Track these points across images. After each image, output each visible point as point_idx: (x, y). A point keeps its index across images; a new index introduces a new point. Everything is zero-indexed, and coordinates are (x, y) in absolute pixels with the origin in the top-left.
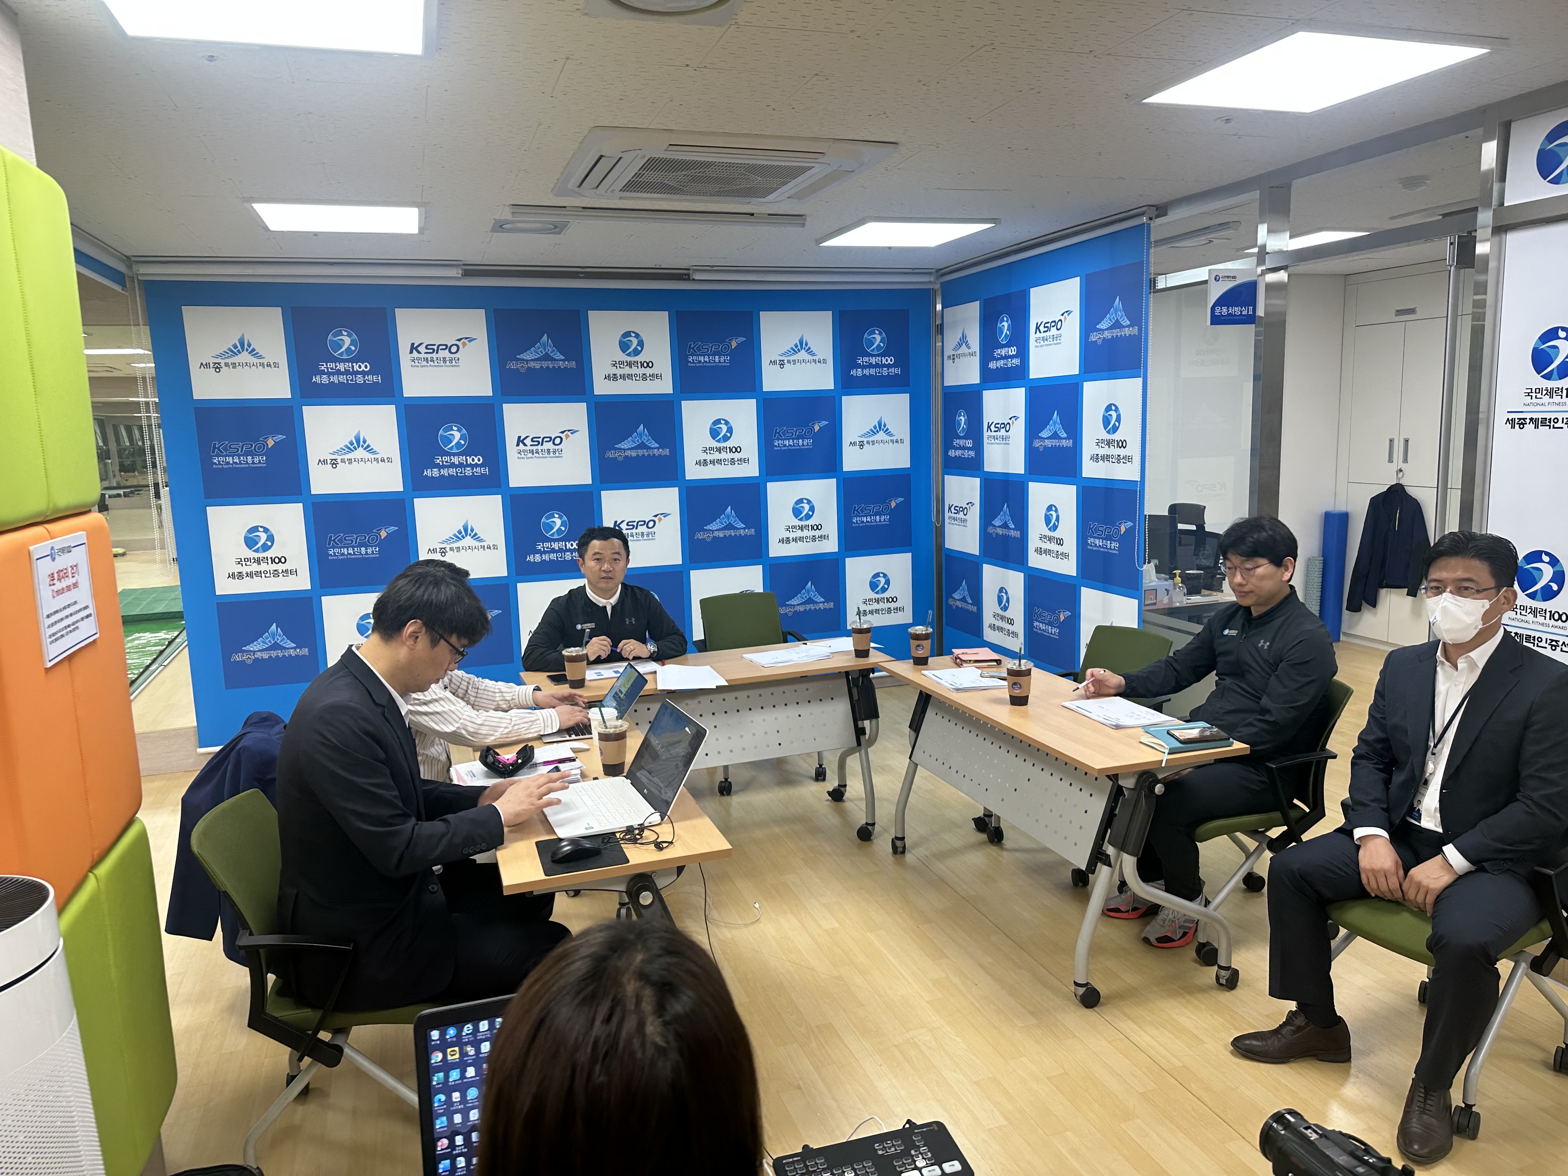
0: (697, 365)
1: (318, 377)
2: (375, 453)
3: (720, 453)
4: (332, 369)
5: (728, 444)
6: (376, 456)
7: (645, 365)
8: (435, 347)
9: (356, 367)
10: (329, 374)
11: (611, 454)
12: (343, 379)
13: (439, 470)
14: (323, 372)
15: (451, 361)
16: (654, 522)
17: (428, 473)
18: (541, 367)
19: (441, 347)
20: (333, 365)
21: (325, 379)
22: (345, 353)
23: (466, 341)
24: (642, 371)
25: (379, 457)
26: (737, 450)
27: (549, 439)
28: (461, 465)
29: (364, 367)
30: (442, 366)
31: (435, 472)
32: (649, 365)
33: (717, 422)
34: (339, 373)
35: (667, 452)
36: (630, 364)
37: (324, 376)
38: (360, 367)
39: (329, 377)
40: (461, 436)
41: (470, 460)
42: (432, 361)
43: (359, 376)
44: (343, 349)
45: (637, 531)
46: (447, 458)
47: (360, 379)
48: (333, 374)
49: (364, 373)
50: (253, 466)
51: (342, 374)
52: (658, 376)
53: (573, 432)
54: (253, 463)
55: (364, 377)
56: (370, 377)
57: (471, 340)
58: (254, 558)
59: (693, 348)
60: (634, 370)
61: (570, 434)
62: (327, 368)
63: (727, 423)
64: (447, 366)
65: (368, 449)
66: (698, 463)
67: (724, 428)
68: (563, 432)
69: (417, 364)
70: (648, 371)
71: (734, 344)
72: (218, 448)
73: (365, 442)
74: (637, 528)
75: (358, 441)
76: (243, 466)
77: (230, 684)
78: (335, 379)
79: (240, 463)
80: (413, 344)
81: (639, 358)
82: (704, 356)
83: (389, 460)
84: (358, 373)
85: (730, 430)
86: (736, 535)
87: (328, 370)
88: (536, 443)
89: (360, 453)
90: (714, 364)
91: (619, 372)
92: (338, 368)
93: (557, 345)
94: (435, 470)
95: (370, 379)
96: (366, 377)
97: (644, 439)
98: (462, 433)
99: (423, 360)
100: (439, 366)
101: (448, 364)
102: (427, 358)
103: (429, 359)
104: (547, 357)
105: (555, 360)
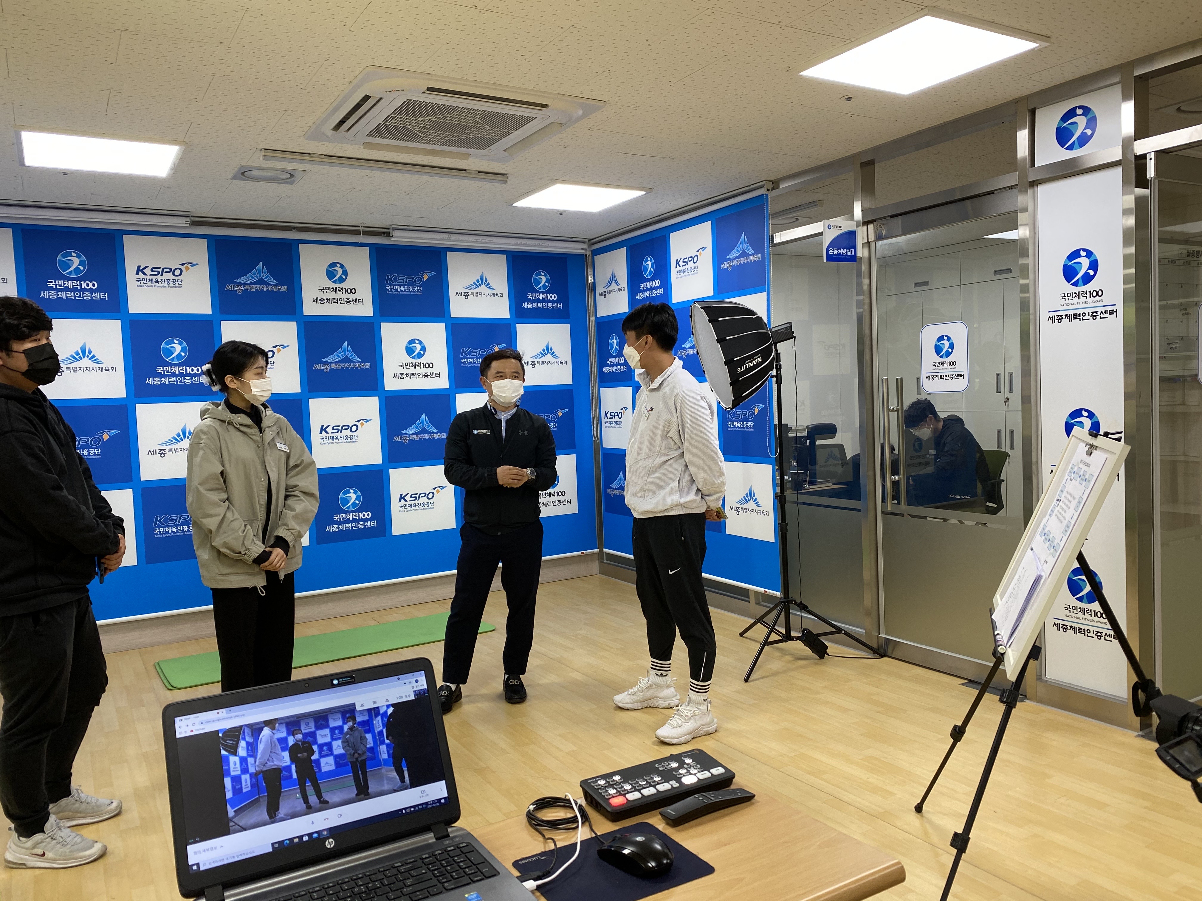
0: (395, 293)
1: (46, 293)
2: (99, 363)
3: (415, 368)
4: (60, 286)
5: (422, 360)
6: (100, 366)
7: (349, 291)
8: (160, 270)
9: (84, 285)
10: (57, 290)
11: (318, 367)
12: (71, 295)
13: (161, 379)
14: (51, 289)
15: (174, 282)
16: (357, 426)
17: (150, 381)
18: (257, 290)
19: (165, 270)
20: (61, 282)
21: (53, 295)
22: (73, 273)
23: (189, 266)
24: (346, 296)
25: (104, 366)
26: (430, 365)
28: (181, 375)
29: (92, 285)
30: (166, 287)
31: (157, 381)
32: (352, 291)
33: (412, 341)
34: (67, 289)
35: (368, 365)
36: (335, 290)
37: (53, 292)
38: (88, 285)
39: (57, 293)
40: (182, 348)
41: (189, 370)
42: (157, 282)
43: (87, 293)
44: (72, 269)
45: (342, 434)
46: (168, 368)
47: (87, 296)
48: (61, 290)
49: (91, 291)
51: (70, 290)
52: (361, 301)
53: (284, 346)
55: (92, 294)
56: (97, 294)
59: (390, 279)
60: (339, 295)
61: (281, 349)
62: (56, 285)
63: (420, 342)
64: (171, 287)
65: (93, 358)
66: (396, 376)
67: (419, 347)
68: (275, 347)
69: (142, 284)
70: (351, 297)
71: (426, 277)
73: (90, 352)
74: (341, 432)
75: (84, 352)
78: (63, 295)
80: (139, 267)
81: (343, 285)
82: (400, 286)
83: (114, 369)
84: (85, 290)
85: (423, 348)
86: (429, 438)
87: (56, 287)
89: (86, 362)
90: (409, 293)
91: (326, 296)
92: (66, 285)
93: (272, 272)
94: (157, 378)
95: (97, 296)
96: (94, 295)
97: (348, 354)
98: (182, 346)
99: (148, 280)
100: (163, 287)
101: (171, 285)
102: (152, 280)
103: (154, 280)
104: (261, 282)
105: (269, 284)
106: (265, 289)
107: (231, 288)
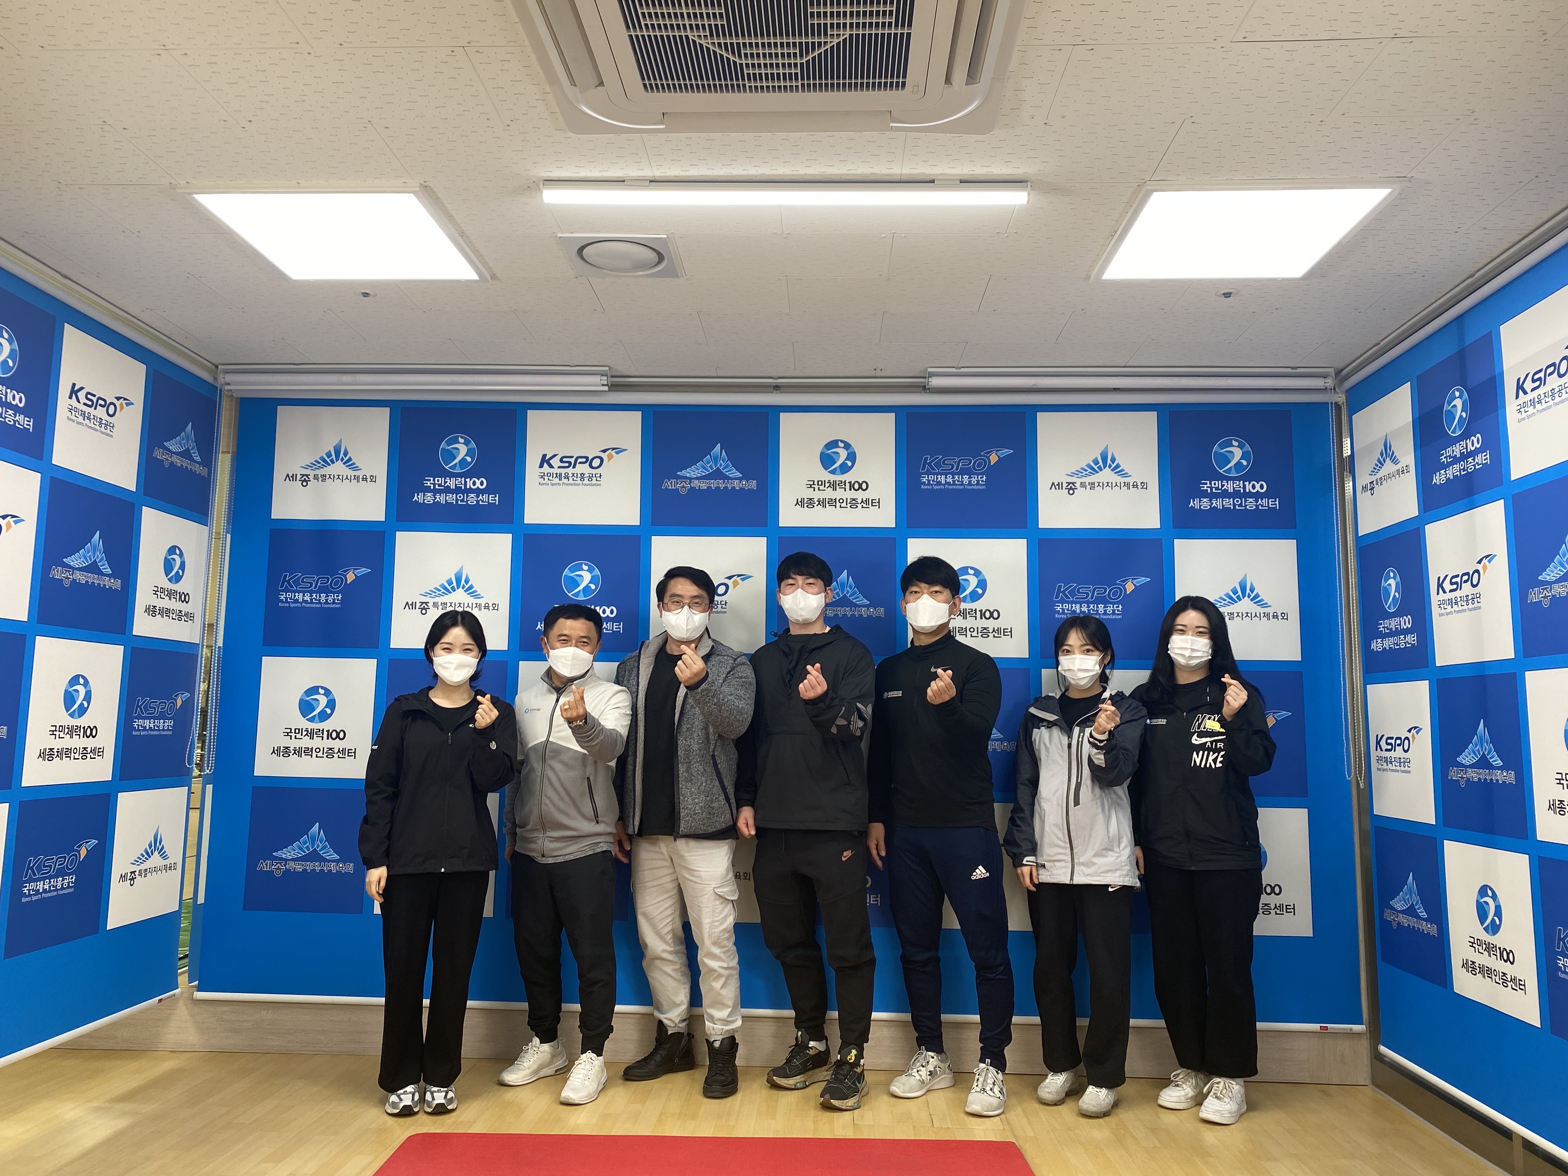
0: (935, 487)
1: (421, 495)
5: (979, 606)
8: (572, 460)
9: (470, 484)
18: (709, 488)
19: (579, 460)
22: (458, 466)
23: (613, 453)
25: (483, 602)
26: (993, 615)
30: (579, 485)
32: (862, 487)
33: (963, 571)
35: (881, 612)
40: (592, 577)
42: (567, 477)
44: (457, 461)
50: (325, 606)
53: (745, 577)
54: (326, 602)
57: (619, 451)
59: (930, 465)
64: (585, 485)
65: (470, 590)
67: (974, 581)
68: (729, 577)
71: (994, 459)
72: (288, 581)
73: (467, 581)
75: (458, 580)
76: (314, 606)
78: (441, 498)
79: (311, 602)
80: (545, 455)
82: (946, 475)
83: (495, 607)
85: (982, 584)
89: (459, 595)
90: (962, 487)
97: (848, 592)
98: (593, 574)
99: (555, 476)
100: (575, 484)
101: (586, 481)
102: (561, 474)
103: (563, 475)
104: (717, 475)
105: (729, 478)
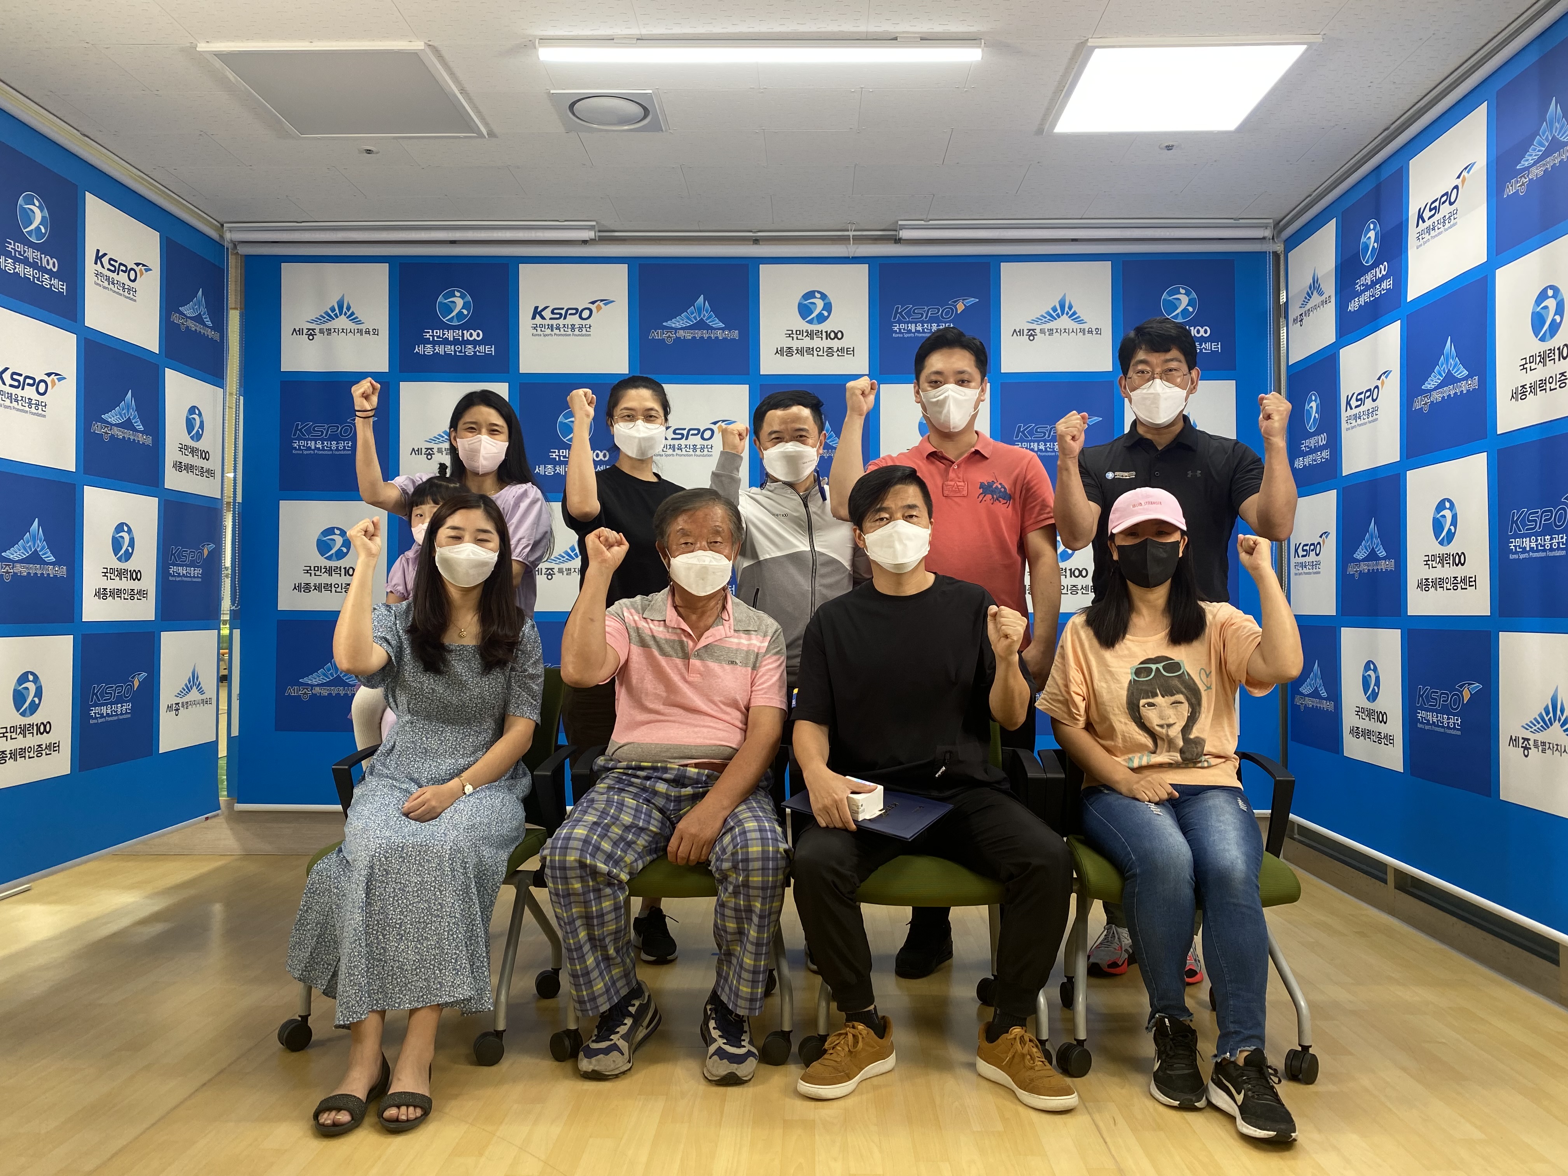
0: (906, 335)
4: (438, 337)
10: (434, 343)
12: (450, 349)
13: (556, 468)
14: (427, 341)
15: (580, 328)
18: (694, 338)
20: (439, 332)
21: (429, 350)
22: (455, 319)
23: (601, 304)
27: (696, 432)
29: (476, 335)
30: (570, 335)
31: (549, 470)
34: (446, 342)
37: (429, 346)
38: (471, 335)
39: (434, 347)
43: (470, 346)
44: (454, 314)
47: (470, 350)
48: (439, 343)
49: (475, 343)
50: (337, 453)
54: (337, 449)
55: (475, 348)
56: (482, 348)
57: (607, 302)
58: (325, 568)
59: (900, 313)
62: (433, 336)
64: (576, 335)
68: (716, 424)
69: (539, 332)
71: (960, 308)
72: (300, 430)
76: (326, 452)
77: (281, 725)
79: (323, 450)
80: (536, 308)
82: (916, 323)
84: (468, 342)
87: (433, 338)
88: (680, 436)
92: (446, 336)
93: (716, 310)
94: (550, 466)
95: (483, 349)
96: (478, 348)
100: (566, 335)
101: (576, 332)
103: (555, 326)
104: (701, 325)
105: (712, 328)
106: (706, 336)
107: (657, 335)
